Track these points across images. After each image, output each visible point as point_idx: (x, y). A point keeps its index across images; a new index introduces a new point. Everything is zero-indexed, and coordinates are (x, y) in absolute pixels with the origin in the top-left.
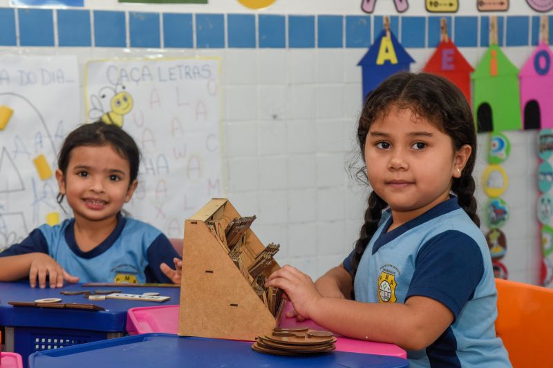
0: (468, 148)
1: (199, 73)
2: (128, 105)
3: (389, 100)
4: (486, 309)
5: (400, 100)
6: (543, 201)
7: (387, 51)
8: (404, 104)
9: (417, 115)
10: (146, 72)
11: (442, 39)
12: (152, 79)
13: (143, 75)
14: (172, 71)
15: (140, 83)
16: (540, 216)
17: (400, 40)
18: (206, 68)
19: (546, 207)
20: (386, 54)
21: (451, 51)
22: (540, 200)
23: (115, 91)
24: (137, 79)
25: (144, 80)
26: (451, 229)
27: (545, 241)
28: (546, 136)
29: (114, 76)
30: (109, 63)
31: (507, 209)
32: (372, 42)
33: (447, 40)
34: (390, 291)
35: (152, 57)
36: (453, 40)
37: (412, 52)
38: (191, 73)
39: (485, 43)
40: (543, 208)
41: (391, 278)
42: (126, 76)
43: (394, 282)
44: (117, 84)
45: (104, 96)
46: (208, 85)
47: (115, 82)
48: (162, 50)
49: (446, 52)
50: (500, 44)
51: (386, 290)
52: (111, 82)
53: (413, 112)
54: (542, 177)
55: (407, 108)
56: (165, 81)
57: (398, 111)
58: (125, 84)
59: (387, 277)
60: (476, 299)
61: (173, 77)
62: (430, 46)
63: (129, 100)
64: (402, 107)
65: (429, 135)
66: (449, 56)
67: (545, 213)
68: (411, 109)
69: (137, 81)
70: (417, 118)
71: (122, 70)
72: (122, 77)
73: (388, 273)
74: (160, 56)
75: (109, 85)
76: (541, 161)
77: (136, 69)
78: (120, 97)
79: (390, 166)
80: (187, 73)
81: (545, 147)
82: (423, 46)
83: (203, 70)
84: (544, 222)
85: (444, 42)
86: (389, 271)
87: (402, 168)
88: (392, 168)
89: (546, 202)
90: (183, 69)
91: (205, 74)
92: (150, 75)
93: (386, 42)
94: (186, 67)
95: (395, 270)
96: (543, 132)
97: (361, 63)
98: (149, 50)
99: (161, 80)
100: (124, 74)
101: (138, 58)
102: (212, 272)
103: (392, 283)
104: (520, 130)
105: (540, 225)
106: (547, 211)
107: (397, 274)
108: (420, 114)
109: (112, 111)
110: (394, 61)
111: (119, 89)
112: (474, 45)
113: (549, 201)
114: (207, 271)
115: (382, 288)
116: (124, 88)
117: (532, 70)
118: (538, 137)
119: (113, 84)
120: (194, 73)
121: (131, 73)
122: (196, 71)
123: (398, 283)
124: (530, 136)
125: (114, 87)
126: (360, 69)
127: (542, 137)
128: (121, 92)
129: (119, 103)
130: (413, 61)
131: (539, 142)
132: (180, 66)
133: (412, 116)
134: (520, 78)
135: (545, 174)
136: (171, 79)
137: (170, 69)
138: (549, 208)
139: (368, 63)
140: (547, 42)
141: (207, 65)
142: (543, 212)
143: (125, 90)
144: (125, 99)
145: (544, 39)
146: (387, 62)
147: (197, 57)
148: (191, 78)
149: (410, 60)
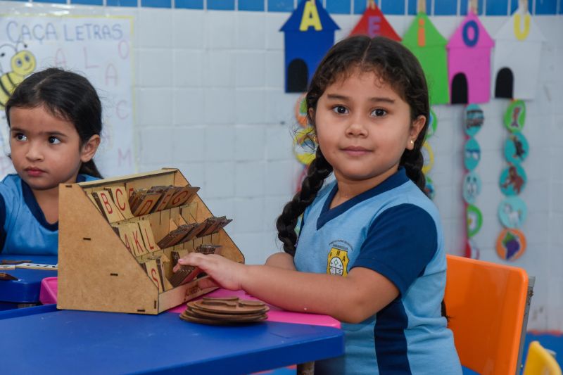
0: (423, 119)
1: (109, 33)
2: (31, 66)
3: (350, 62)
4: (435, 286)
5: (363, 62)
6: (469, 179)
7: (311, 16)
8: (368, 67)
9: (381, 80)
10: (50, 30)
11: (368, 5)
12: (57, 38)
13: (47, 33)
14: (80, 30)
15: (43, 41)
16: (466, 195)
17: (324, 6)
18: (117, 28)
19: (472, 185)
20: (311, 20)
21: (377, 19)
22: (466, 178)
23: (16, 50)
24: (40, 37)
25: (48, 38)
26: (406, 202)
27: (471, 221)
28: (473, 112)
29: (15, 33)
30: (9, 19)
31: (433, 188)
32: (295, 6)
33: (373, 7)
34: (342, 268)
35: (58, 13)
36: (380, 7)
37: (336, 18)
38: (101, 33)
39: (413, 12)
40: (468, 187)
41: (343, 254)
42: (29, 33)
43: (346, 258)
44: (18, 42)
45: (3, 55)
46: (119, 46)
47: (16, 39)
48: (68, 6)
49: (373, 19)
50: (428, 13)
51: (338, 266)
52: (11, 39)
53: (377, 75)
54: (468, 155)
55: (371, 71)
56: (72, 40)
57: (361, 74)
58: (27, 42)
59: (338, 253)
60: (427, 276)
61: (80, 36)
62: (356, 13)
63: (32, 60)
64: (365, 69)
65: (391, 102)
66: (376, 23)
67: (471, 192)
68: (374, 72)
69: (41, 39)
70: (381, 83)
71: (24, 26)
72: (23, 34)
73: (339, 248)
74: (66, 12)
75: (9, 42)
76: (467, 137)
77: (40, 26)
78: (21, 56)
79: (348, 131)
80: (96, 33)
81: (472, 122)
82: (348, 12)
83: (114, 30)
84: (469, 201)
85: (370, 8)
86: (340, 247)
87: (362, 134)
88: (351, 134)
89: (472, 181)
90: (91, 28)
91: (116, 34)
92: (54, 33)
93: (310, 8)
94: (95, 26)
95: (347, 246)
96: (471, 107)
97: (284, 29)
98: (54, 5)
99: (67, 40)
100: (25, 31)
101: (41, 14)
102: (89, 239)
103: (344, 259)
104: (447, 105)
105: (466, 205)
106: (472, 190)
107: (349, 249)
108: (384, 79)
109: (13, 72)
110: (318, 27)
111: (21, 47)
112: (401, 12)
113: (475, 180)
114: (85, 239)
115: (333, 265)
116: (26, 46)
117: (461, 43)
118: (465, 113)
119: (14, 42)
120: (104, 33)
121: (34, 30)
122: (106, 30)
123: (350, 259)
124: (457, 111)
125: (15, 45)
126: (282, 35)
127: (468, 113)
128: (23, 51)
129: (20, 62)
130: (338, 28)
131: (466, 117)
132: (88, 25)
133: (375, 81)
134: (448, 49)
135: (471, 151)
136: (78, 39)
137: (77, 27)
138: (475, 187)
139: (290, 29)
140: (476, 12)
141: (119, 25)
142: (469, 191)
143: (27, 49)
144: (27, 59)
145: (473, 8)
146: (311, 28)
147: (108, 15)
148: (100, 38)
149: (335, 27)
